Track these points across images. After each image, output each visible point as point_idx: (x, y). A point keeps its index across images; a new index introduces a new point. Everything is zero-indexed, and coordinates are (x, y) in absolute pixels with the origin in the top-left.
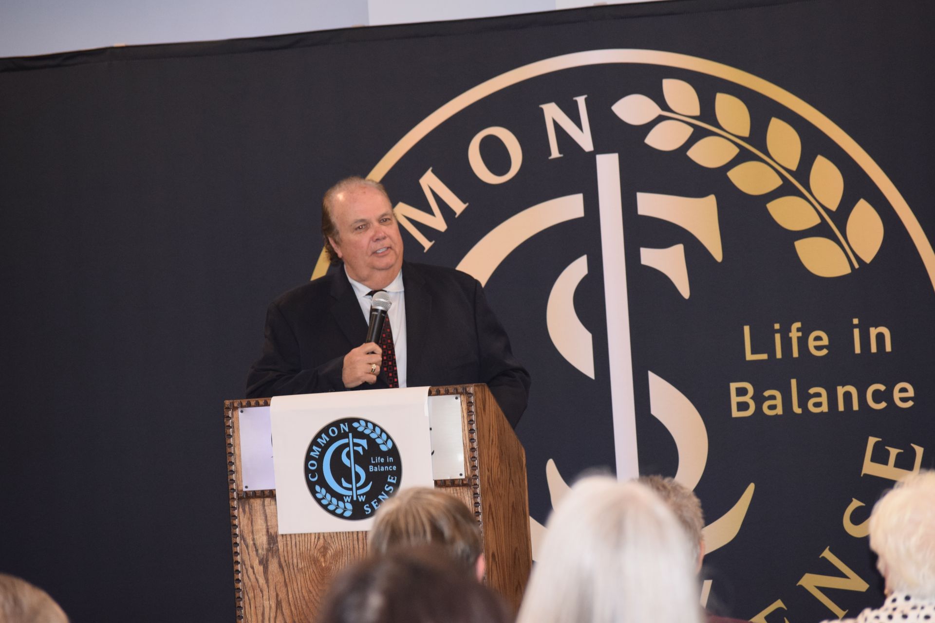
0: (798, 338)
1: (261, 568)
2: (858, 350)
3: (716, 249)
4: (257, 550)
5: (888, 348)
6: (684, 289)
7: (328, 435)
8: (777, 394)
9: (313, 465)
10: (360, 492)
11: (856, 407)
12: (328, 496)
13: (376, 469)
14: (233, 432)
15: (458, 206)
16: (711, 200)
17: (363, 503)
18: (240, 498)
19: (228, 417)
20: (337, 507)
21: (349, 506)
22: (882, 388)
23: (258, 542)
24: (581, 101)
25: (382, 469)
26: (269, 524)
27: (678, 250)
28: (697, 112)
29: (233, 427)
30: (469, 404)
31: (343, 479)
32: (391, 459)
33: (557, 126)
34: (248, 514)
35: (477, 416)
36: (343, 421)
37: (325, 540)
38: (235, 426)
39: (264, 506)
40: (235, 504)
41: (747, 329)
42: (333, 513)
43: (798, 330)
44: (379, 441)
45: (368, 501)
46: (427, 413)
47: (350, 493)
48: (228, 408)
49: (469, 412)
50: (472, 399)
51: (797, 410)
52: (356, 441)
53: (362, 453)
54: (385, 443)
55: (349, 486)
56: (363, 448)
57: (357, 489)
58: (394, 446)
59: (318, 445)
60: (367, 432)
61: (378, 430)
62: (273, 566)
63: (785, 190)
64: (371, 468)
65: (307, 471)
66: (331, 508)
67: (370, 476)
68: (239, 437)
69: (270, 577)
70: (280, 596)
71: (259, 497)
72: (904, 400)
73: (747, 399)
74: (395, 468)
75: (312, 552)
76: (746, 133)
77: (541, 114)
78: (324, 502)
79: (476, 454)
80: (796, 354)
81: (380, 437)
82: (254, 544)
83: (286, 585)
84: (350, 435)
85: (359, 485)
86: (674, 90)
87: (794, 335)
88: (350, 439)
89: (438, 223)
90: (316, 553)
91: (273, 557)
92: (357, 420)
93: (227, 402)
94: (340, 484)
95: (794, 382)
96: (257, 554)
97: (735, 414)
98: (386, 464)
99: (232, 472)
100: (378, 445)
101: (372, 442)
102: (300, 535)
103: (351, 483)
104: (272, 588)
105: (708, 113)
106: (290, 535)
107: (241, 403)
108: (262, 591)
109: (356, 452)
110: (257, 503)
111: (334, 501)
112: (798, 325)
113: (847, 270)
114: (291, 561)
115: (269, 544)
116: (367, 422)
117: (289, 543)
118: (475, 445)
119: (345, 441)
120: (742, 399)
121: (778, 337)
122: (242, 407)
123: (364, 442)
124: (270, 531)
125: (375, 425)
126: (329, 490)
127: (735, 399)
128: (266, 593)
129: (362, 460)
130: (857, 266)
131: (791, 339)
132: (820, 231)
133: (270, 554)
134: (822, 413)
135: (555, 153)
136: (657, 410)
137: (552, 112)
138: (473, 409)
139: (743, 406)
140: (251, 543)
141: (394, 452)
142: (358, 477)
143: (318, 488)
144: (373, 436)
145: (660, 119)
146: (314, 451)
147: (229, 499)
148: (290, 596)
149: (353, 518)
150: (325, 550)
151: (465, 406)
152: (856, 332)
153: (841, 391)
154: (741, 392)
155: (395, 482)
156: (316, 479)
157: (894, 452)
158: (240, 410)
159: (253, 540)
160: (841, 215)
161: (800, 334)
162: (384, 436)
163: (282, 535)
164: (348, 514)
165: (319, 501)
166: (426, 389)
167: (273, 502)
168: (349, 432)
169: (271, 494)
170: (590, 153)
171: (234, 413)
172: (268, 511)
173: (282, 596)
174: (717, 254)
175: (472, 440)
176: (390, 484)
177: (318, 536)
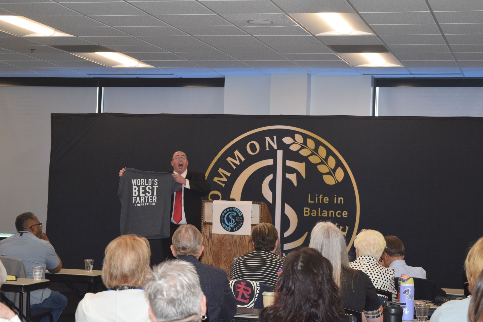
0: (322, 198)
1: (207, 241)
2: (335, 202)
3: (304, 175)
4: (207, 237)
5: (342, 203)
6: (295, 184)
7: (227, 211)
8: (315, 211)
9: (222, 218)
10: (233, 225)
11: (333, 216)
12: (225, 225)
13: (237, 220)
14: (204, 208)
15: (243, 159)
16: (304, 164)
17: (233, 228)
18: (204, 224)
19: (203, 204)
20: (227, 228)
21: (230, 228)
22: (340, 212)
23: (207, 235)
24: (275, 137)
25: (239, 220)
26: (210, 231)
27: (295, 175)
28: (302, 142)
29: (203, 207)
30: (261, 206)
31: (229, 222)
32: (241, 218)
33: (269, 143)
34: (205, 228)
35: (263, 210)
36: (231, 208)
37: (223, 236)
38: (204, 206)
39: (209, 226)
40: (202, 225)
41: (309, 195)
42: (226, 229)
43: (322, 196)
44: (239, 213)
45: (235, 227)
46: (251, 208)
47: (230, 225)
48: (203, 202)
49: (261, 208)
50: (262, 205)
51: (320, 215)
52: (233, 213)
53: (234, 216)
54: (240, 214)
55: (230, 223)
56: (235, 215)
57: (232, 224)
58: (242, 215)
59: (224, 213)
60: (236, 211)
61: (239, 211)
62: (210, 241)
63: (322, 163)
64: (236, 220)
65: (221, 219)
66: (226, 228)
67: (236, 222)
68: (205, 210)
69: (209, 244)
70: (211, 248)
71: (208, 224)
72: (345, 215)
73: (308, 212)
74: (242, 220)
75: (220, 238)
76: (314, 149)
77: (265, 139)
78: (224, 227)
79: (262, 219)
80: (320, 202)
81: (239, 212)
82: (206, 235)
83: (213, 246)
84: (232, 211)
85: (233, 223)
86: (297, 137)
87: (321, 197)
88: (232, 212)
89: (238, 163)
90: (221, 239)
91: (210, 239)
92: (234, 208)
93: (203, 201)
94: (228, 223)
95: (319, 209)
96: (207, 238)
97: (305, 215)
98: (240, 219)
99: (202, 217)
100: (238, 214)
101: (237, 213)
102: (217, 234)
103: (231, 222)
104: (209, 246)
105: (305, 143)
106: (215, 234)
107: (206, 201)
108: (207, 247)
109: (233, 215)
110: (208, 226)
111: (226, 227)
112: (322, 195)
113: (334, 183)
114: (214, 240)
115: (210, 235)
116: (236, 208)
117: (214, 236)
118: (262, 217)
119: (231, 212)
120: (307, 212)
121: (317, 198)
122: (206, 202)
123: (235, 213)
124: (210, 232)
125: (238, 209)
126: (226, 224)
127: (305, 211)
128: (208, 247)
129: (234, 217)
130: (337, 183)
131: (320, 198)
132: (329, 173)
133: (210, 238)
134: (325, 217)
135: (267, 149)
136: (286, 212)
137: (268, 139)
138: (262, 208)
139: (307, 213)
140: (205, 235)
141: (242, 216)
142: (233, 222)
143: (223, 223)
144: (238, 212)
145: (293, 143)
146: (223, 214)
147: (201, 224)
148: (214, 248)
149: (230, 231)
150: (223, 238)
151: (260, 207)
152: (335, 198)
153: (330, 212)
154: (307, 210)
155: (242, 223)
156: (222, 221)
157: (341, 227)
158: (206, 203)
159: (206, 234)
160: (334, 170)
161: (322, 197)
162: (240, 212)
163: (213, 234)
164: (230, 230)
165: (223, 226)
166: (251, 202)
167: (211, 226)
168: (232, 210)
169: (211, 224)
170: (276, 149)
171: (204, 203)
172: (210, 228)
173: (212, 248)
174: (304, 176)
175: (261, 215)
176: (240, 224)
177: (222, 235)
